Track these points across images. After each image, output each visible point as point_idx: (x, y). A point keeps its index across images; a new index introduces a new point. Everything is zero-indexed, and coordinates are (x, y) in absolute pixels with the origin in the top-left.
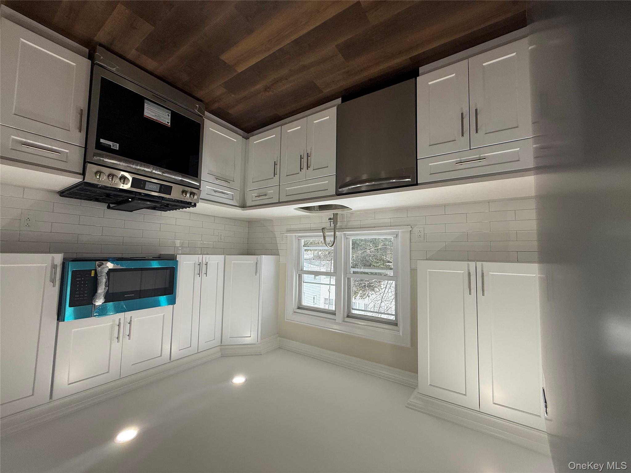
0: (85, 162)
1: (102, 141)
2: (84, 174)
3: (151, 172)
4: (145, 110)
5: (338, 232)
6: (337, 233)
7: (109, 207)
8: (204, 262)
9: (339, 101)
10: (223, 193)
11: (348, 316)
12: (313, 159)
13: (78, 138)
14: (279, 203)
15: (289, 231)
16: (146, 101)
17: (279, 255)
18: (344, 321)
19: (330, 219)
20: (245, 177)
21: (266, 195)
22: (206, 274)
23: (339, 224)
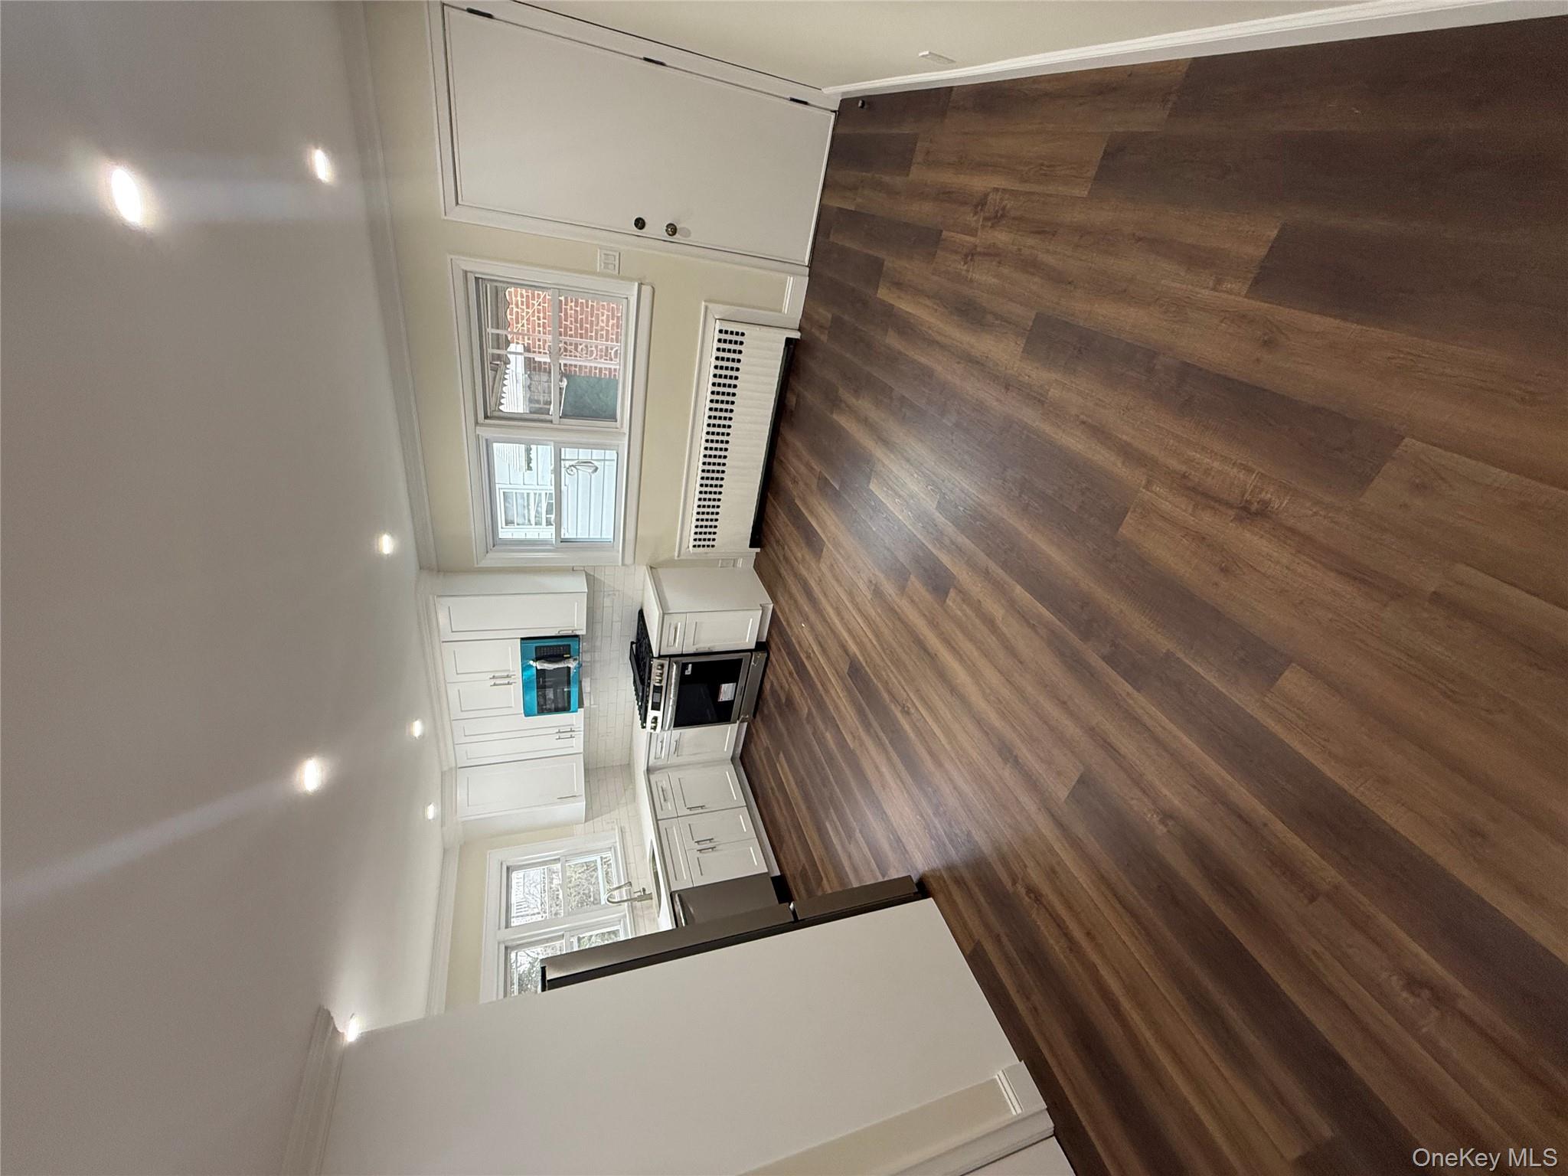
0: (671, 656)
1: (690, 665)
2: (660, 657)
3: (670, 698)
4: (727, 685)
5: (628, 906)
6: (626, 904)
7: (632, 643)
8: (573, 735)
9: (777, 873)
10: (662, 748)
11: (506, 948)
12: (710, 854)
13: (690, 649)
14: (657, 820)
15: (622, 831)
16: (735, 684)
17: (586, 821)
18: (499, 943)
19: (644, 890)
20: (685, 765)
21: (665, 800)
22: (559, 739)
23: (638, 904)
